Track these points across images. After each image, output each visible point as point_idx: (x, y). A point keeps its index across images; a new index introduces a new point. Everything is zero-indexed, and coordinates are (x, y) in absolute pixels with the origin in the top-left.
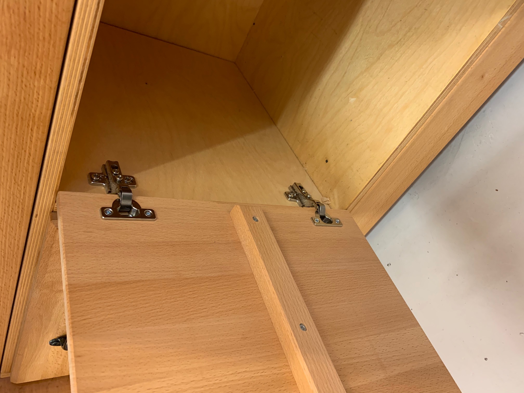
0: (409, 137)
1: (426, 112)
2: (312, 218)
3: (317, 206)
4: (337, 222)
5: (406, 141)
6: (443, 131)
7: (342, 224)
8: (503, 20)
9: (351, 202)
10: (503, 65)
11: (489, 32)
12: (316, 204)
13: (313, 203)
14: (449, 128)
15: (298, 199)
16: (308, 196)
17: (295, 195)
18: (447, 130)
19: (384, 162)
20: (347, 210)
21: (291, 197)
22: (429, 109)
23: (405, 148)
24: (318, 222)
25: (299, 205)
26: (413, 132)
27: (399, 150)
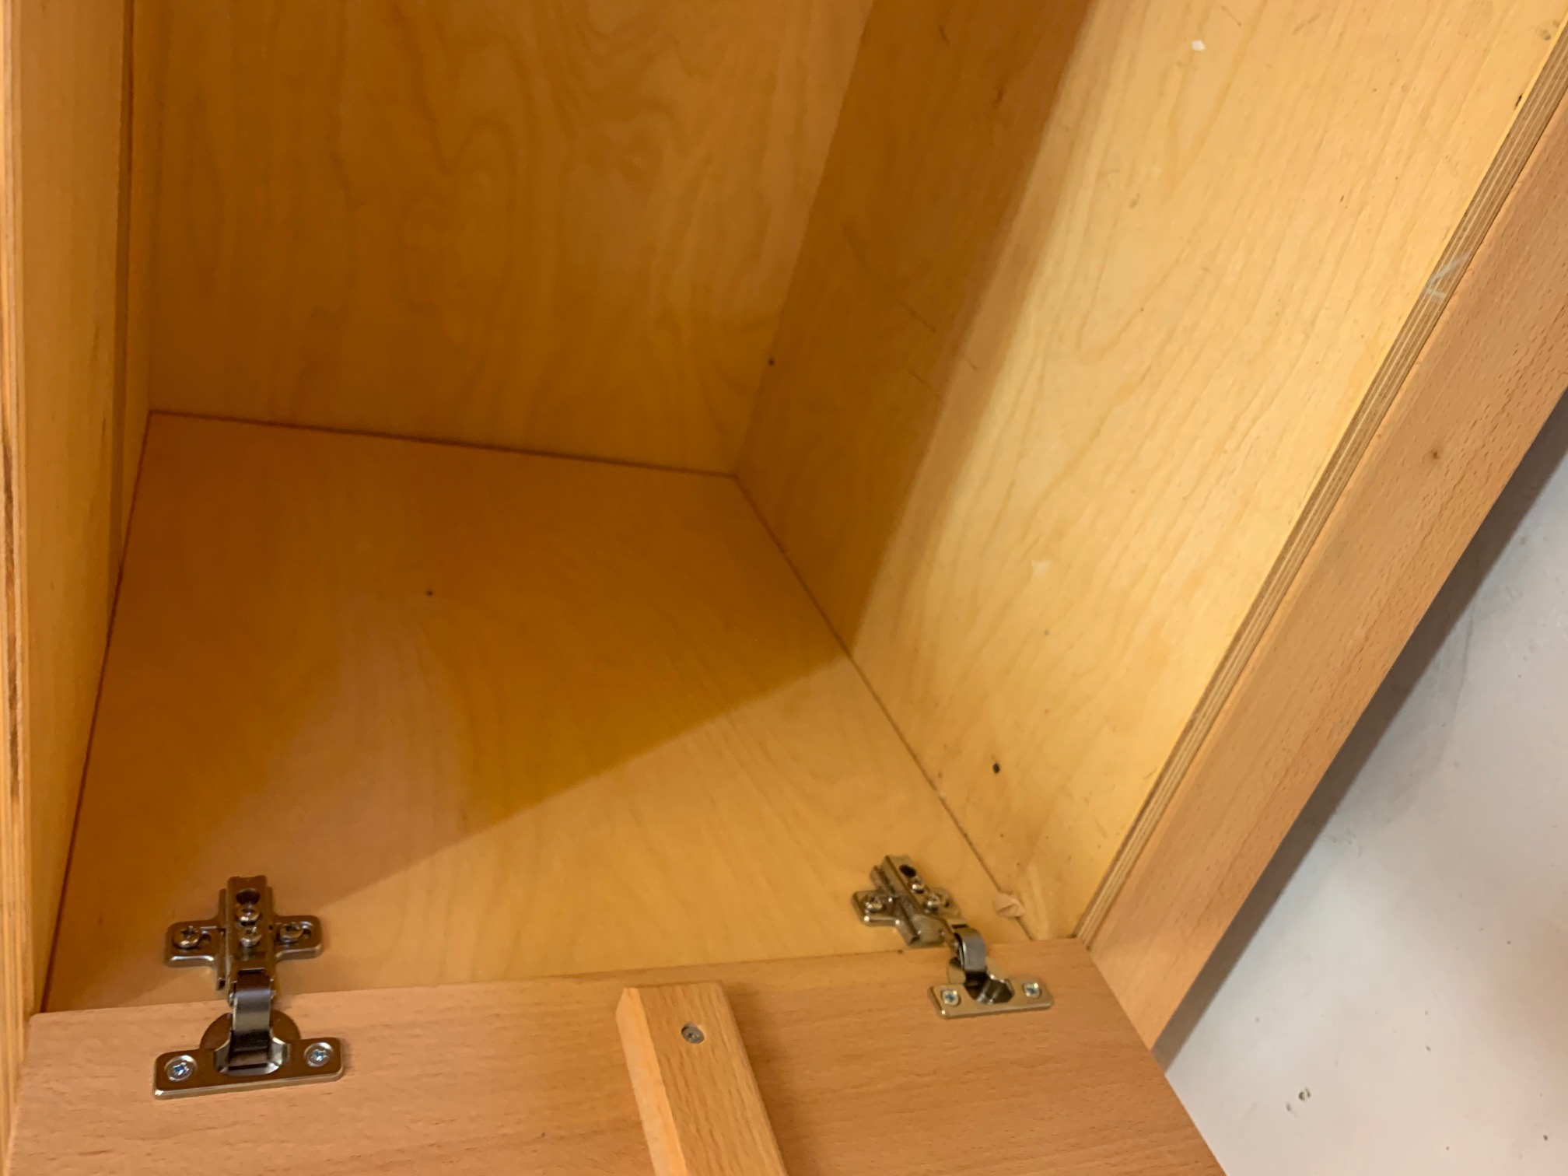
0: (1223, 681)
1: (1261, 596)
2: (932, 990)
3: (953, 941)
4: (1032, 991)
5: (1216, 694)
6: (1351, 643)
7: (1050, 998)
8: (1440, 274)
9: (1083, 909)
10: (1503, 407)
11: (1400, 319)
12: (950, 932)
13: (940, 931)
14: (1370, 629)
15: (898, 913)
16: (930, 903)
17: (890, 900)
18: (1367, 638)
19: (1159, 770)
20: (1077, 939)
21: (873, 912)
22: (1268, 583)
23: (1222, 715)
24: (955, 1002)
25: (904, 936)
26: (1233, 663)
27: (1200, 726)
